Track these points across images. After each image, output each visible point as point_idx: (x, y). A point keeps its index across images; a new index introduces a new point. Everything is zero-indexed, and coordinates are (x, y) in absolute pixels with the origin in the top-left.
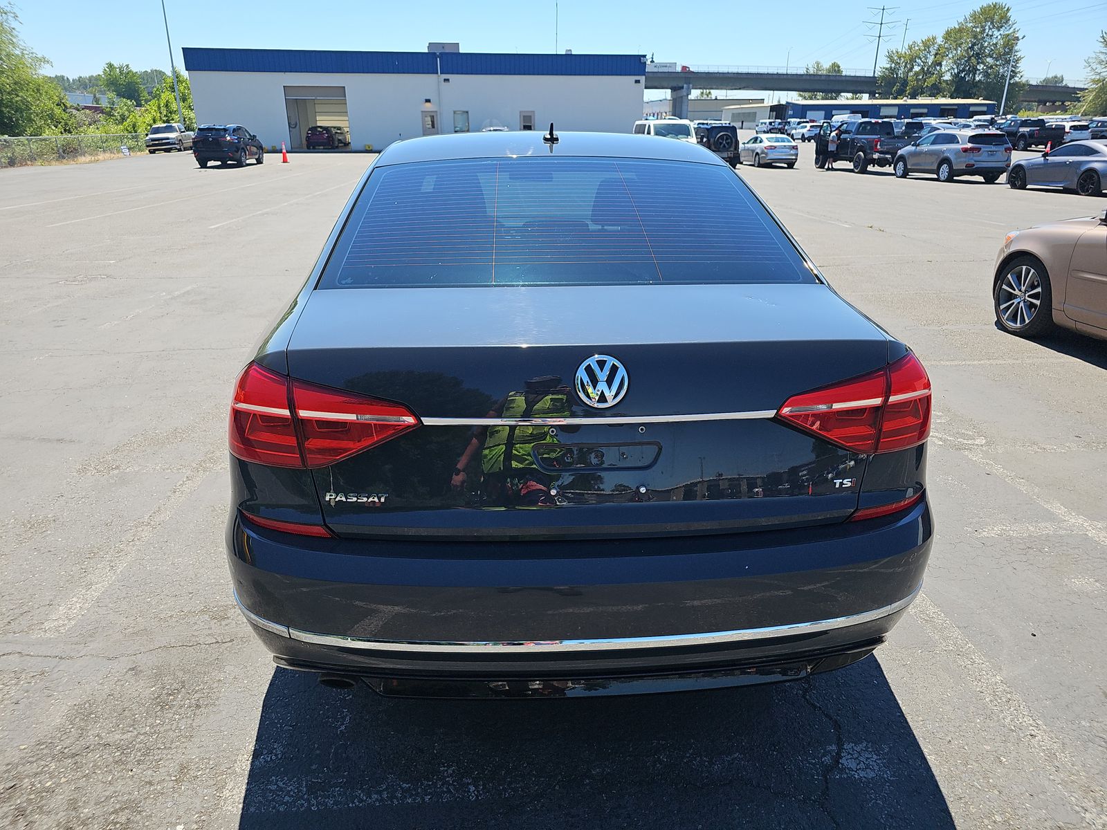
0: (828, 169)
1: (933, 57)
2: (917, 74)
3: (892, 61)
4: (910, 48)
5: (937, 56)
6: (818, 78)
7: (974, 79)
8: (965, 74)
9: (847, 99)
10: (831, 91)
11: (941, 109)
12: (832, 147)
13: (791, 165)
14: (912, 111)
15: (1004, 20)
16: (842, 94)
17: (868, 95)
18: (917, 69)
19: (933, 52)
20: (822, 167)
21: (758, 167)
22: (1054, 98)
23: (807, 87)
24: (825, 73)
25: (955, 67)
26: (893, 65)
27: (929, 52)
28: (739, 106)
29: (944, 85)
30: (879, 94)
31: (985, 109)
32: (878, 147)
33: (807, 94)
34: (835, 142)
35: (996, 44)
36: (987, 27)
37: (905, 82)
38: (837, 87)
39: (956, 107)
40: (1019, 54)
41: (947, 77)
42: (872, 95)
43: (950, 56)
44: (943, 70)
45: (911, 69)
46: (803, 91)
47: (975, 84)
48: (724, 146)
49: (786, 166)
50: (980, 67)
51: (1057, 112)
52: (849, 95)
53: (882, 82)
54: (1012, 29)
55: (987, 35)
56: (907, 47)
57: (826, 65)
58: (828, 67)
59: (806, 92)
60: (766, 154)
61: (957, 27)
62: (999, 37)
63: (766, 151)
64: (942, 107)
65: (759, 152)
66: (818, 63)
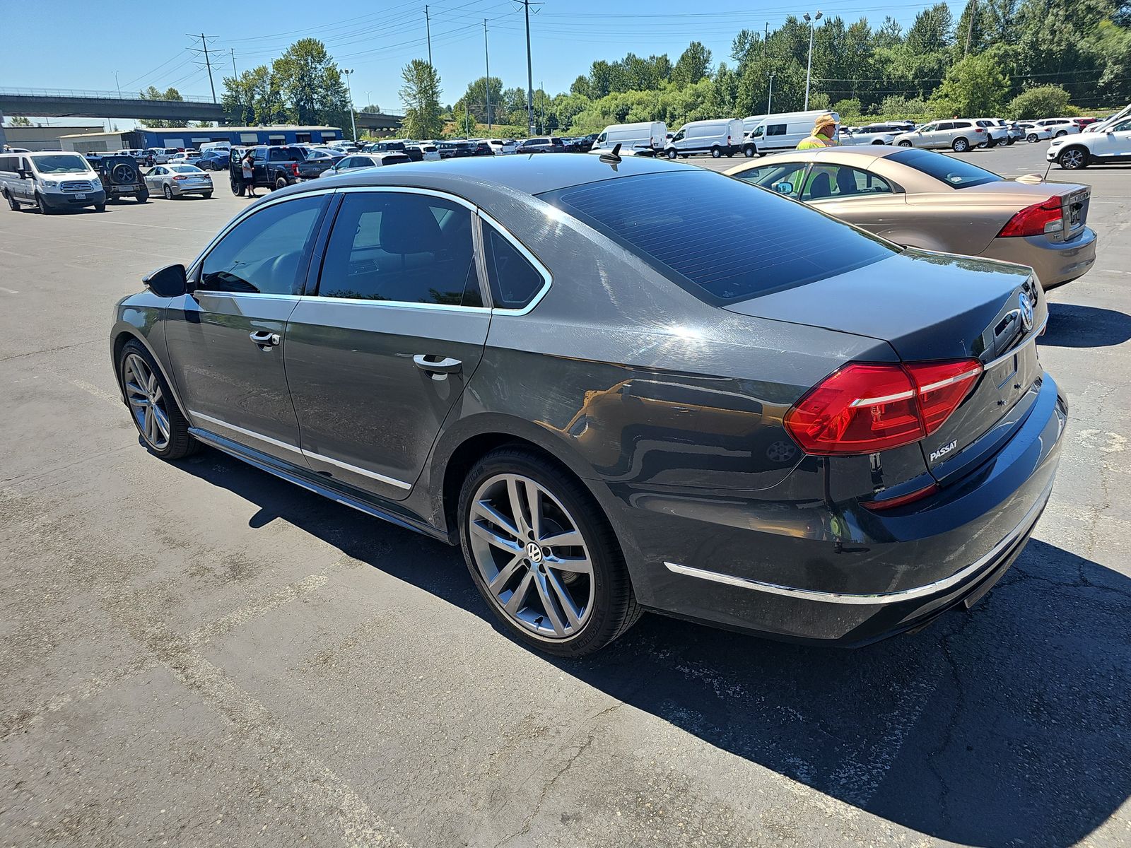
0: (250, 197)
1: (269, 86)
2: (259, 102)
3: (231, 89)
4: (245, 77)
5: (274, 86)
6: (159, 104)
7: (313, 108)
8: (304, 103)
9: (197, 126)
10: (178, 119)
11: (297, 135)
12: (248, 174)
13: (207, 195)
14: (271, 137)
15: (320, 56)
16: (190, 121)
17: (217, 122)
18: (257, 97)
19: (268, 82)
20: (242, 194)
21: (171, 199)
22: (381, 125)
23: (149, 114)
24: (163, 99)
25: (293, 96)
26: (234, 93)
27: (264, 82)
28: (80, 135)
29: (288, 113)
30: (230, 121)
31: (333, 135)
32: (298, 172)
33: (150, 122)
34: (248, 169)
35: (322, 76)
36: (309, 61)
37: (251, 111)
38: (182, 115)
39: (309, 134)
40: (345, 86)
41: (289, 105)
42: (222, 122)
43: (285, 86)
44: (283, 99)
45: (253, 97)
46: (145, 119)
47: (316, 112)
48: (126, 179)
49: (202, 196)
50: (315, 96)
51: (387, 137)
52: (199, 123)
53: (228, 110)
54: (331, 63)
55: (311, 68)
56: (242, 76)
57: (163, 91)
58: (165, 93)
59: (149, 119)
60: (178, 184)
61: (283, 58)
62: (322, 70)
63: (176, 181)
64: (297, 134)
65: (169, 183)
66: (152, 89)
